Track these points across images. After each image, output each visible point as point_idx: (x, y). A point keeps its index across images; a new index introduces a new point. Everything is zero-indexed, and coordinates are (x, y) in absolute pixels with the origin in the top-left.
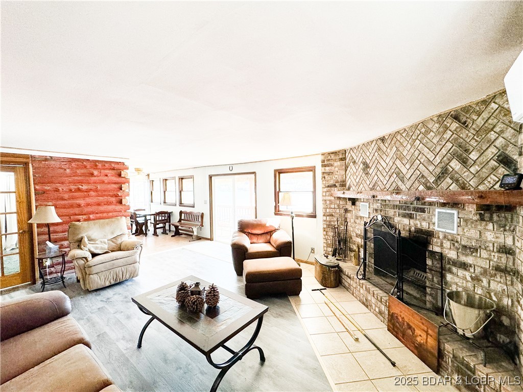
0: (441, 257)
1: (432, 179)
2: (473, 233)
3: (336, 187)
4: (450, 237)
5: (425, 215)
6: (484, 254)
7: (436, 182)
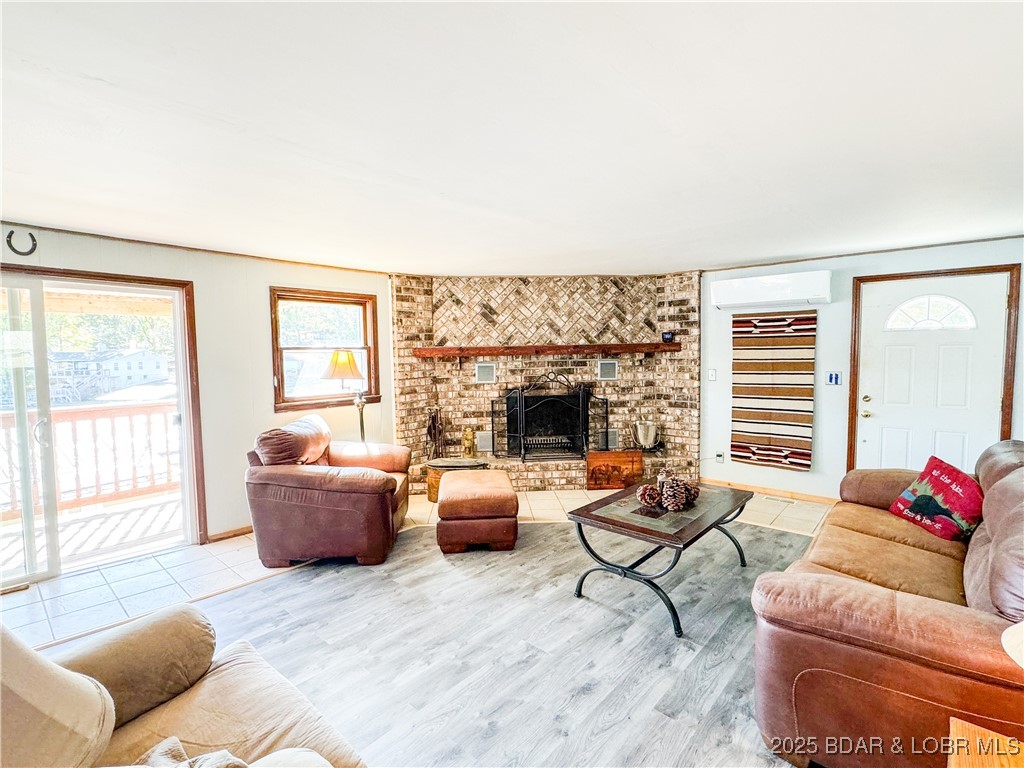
0: (605, 402)
1: (593, 334)
2: (629, 376)
3: (420, 339)
4: (611, 384)
5: (585, 368)
6: (637, 390)
7: (598, 337)
